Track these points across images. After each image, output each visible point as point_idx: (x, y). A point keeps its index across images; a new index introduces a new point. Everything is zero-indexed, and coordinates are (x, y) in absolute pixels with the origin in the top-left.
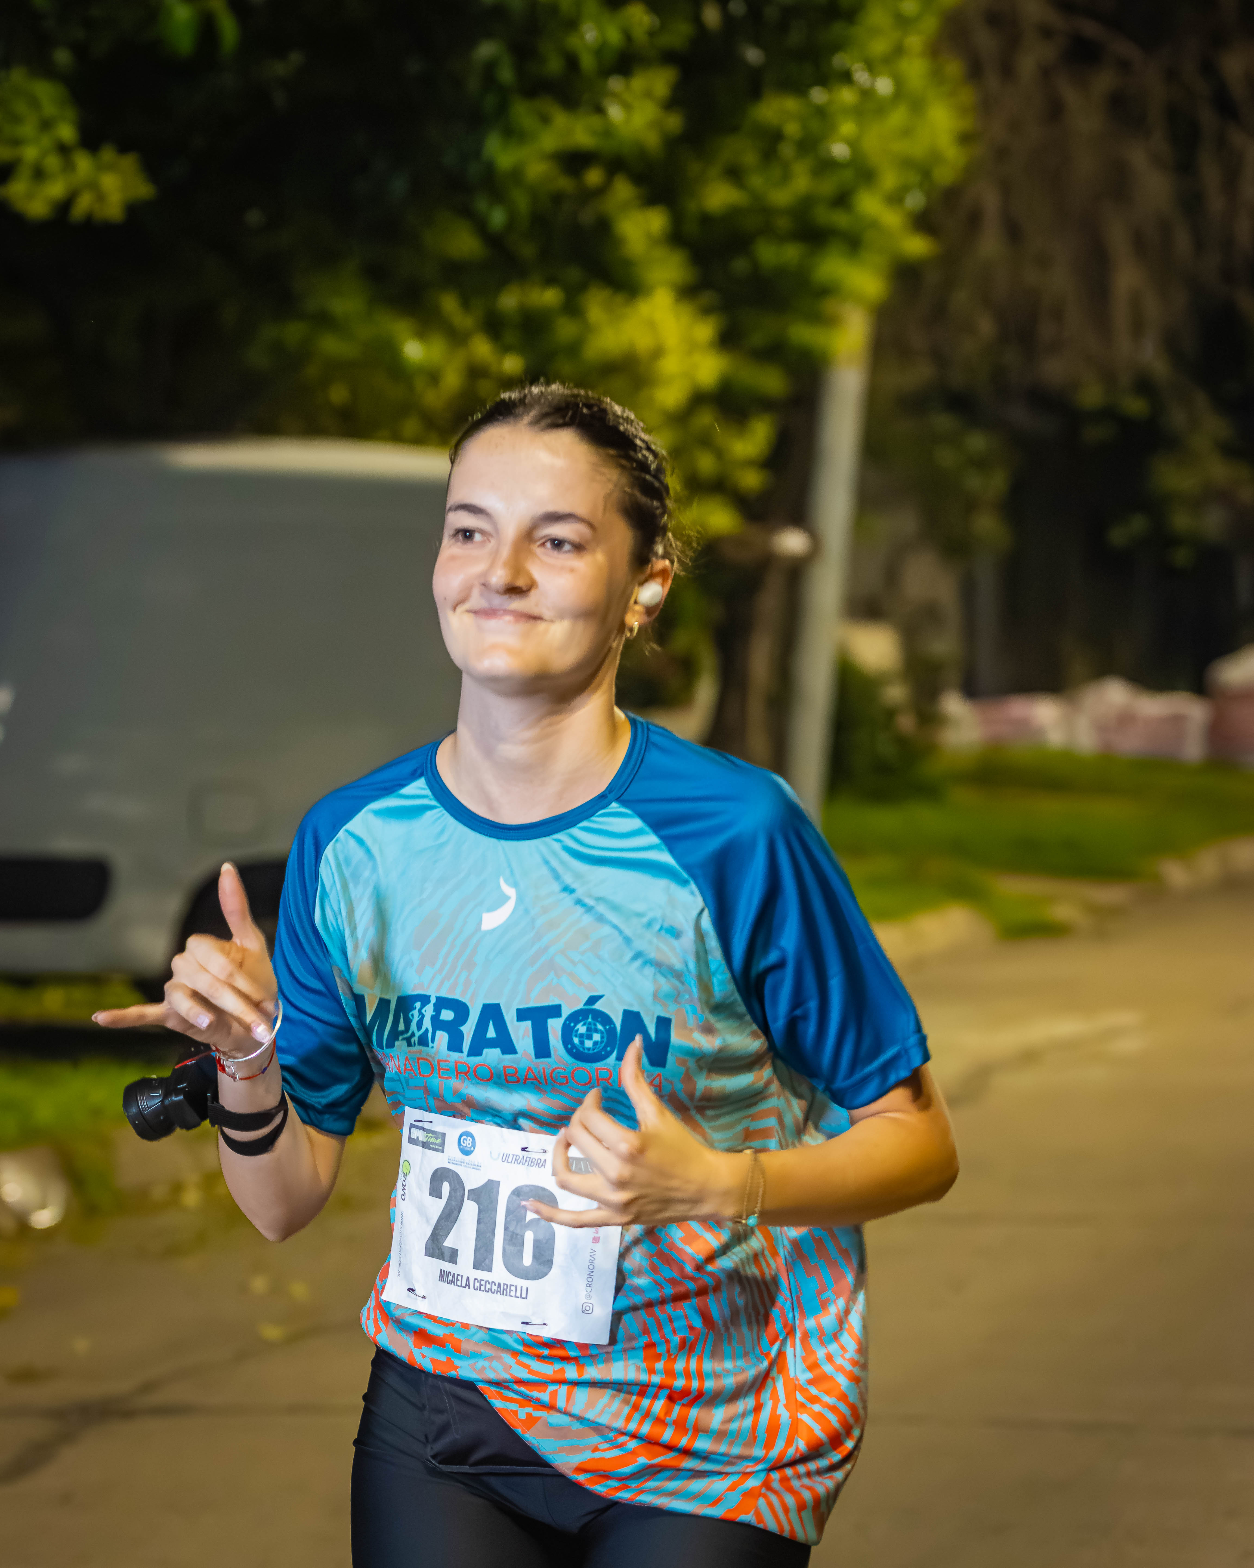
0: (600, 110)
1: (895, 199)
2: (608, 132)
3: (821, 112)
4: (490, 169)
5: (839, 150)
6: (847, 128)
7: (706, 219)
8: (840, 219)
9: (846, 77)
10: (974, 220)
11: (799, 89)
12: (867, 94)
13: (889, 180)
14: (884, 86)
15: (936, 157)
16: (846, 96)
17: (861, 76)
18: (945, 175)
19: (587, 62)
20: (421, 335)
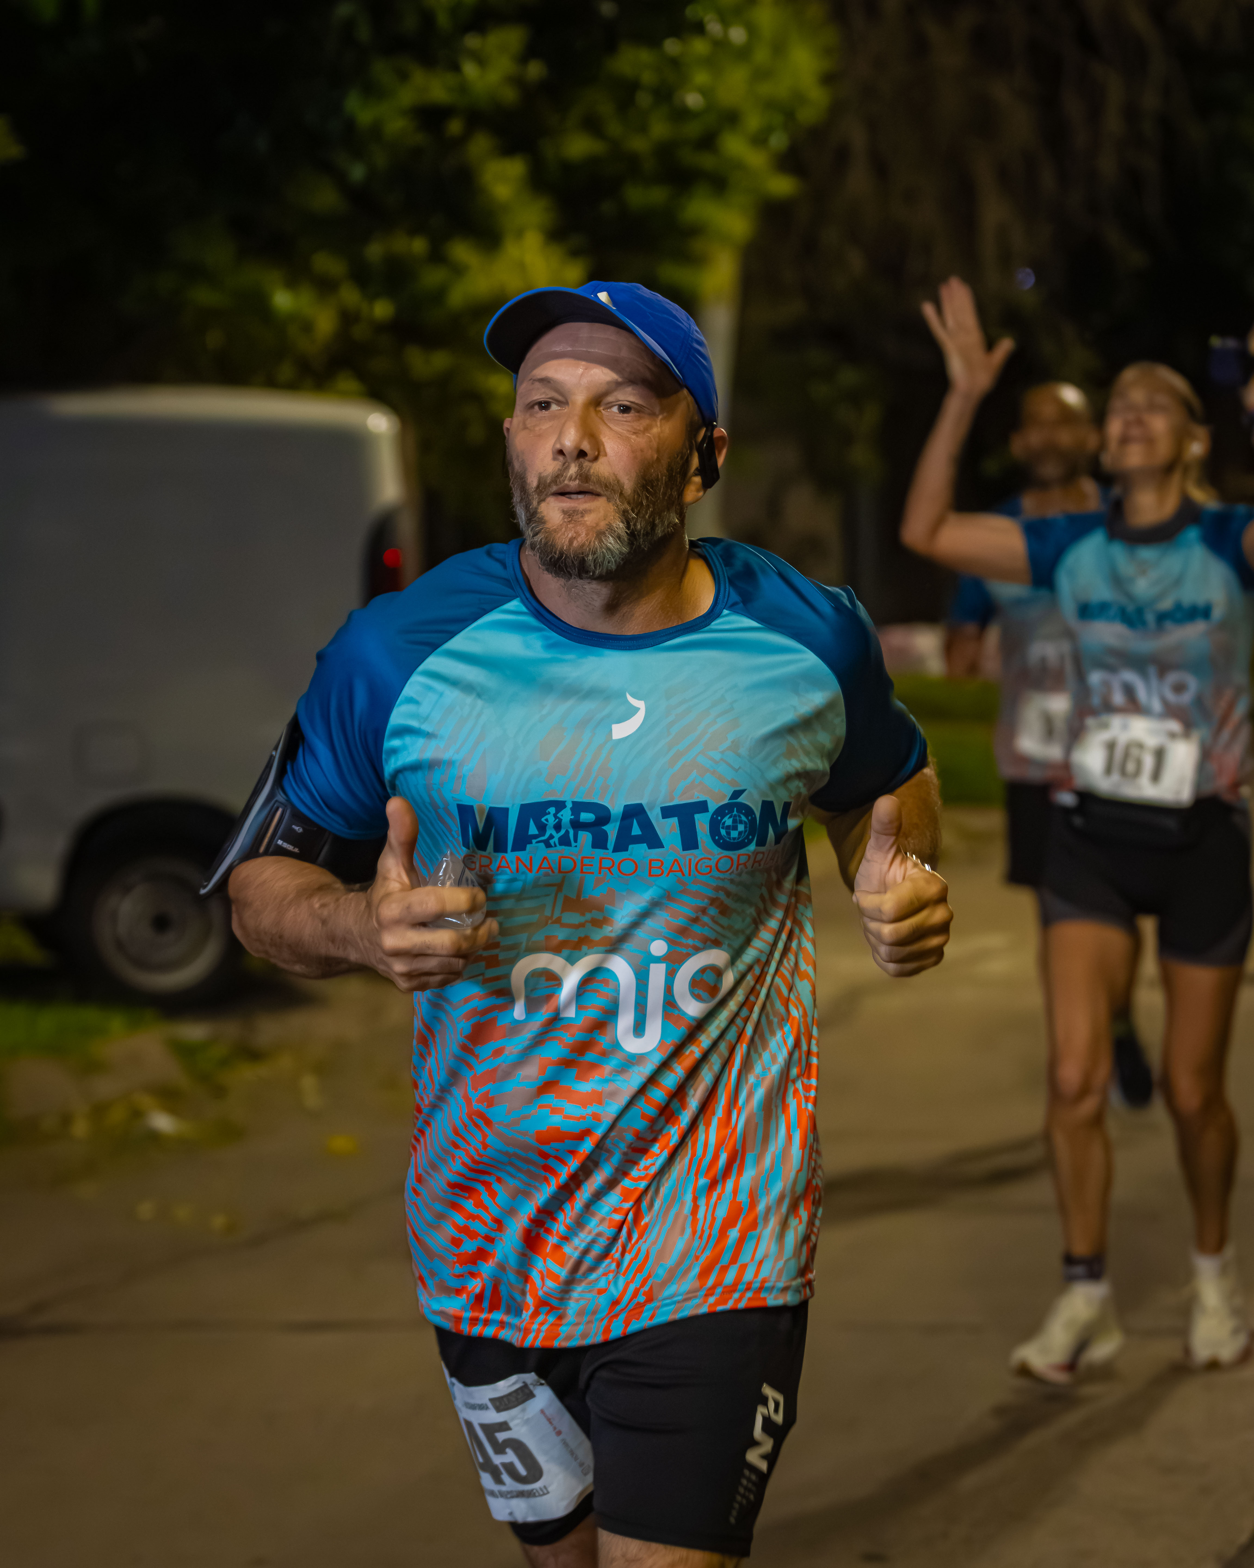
0: (456, 68)
1: (759, 140)
2: (463, 88)
3: (675, 63)
4: (350, 125)
5: (693, 100)
6: (701, 77)
7: (567, 167)
8: (707, 161)
9: (699, 28)
10: (842, 156)
11: (653, 41)
12: (721, 45)
13: (753, 121)
14: (737, 35)
15: (799, 98)
16: (699, 46)
17: (714, 27)
18: (808, 115)
19: (443, 20)
20: (291, 284)
